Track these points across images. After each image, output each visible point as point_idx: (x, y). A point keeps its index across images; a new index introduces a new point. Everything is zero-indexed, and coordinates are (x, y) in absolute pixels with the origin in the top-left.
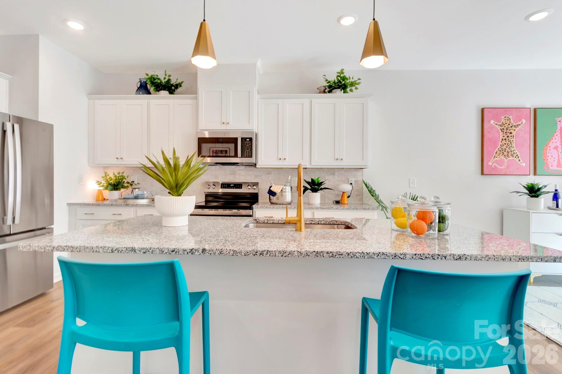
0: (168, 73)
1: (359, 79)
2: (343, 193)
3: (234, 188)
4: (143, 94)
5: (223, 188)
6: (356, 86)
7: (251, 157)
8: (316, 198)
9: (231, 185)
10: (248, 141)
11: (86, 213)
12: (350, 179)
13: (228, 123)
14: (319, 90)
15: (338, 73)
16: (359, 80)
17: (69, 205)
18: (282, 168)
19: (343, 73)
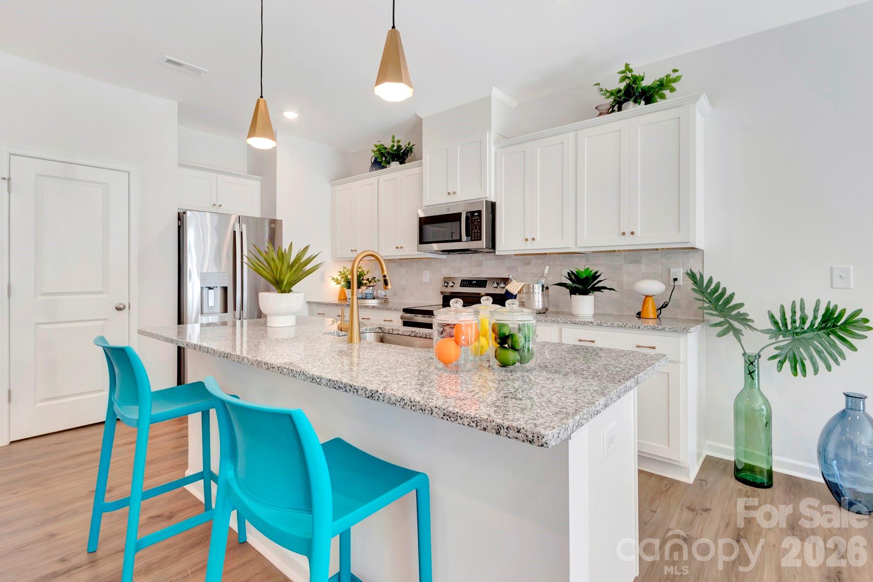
0: (396, 139)
1: (675, 71)
2: (647, 296)
3: (475, 287)
4: (376, 170)
5: (463, 287)
6: (673, 85)
7: (480, 239)
8: (585, 304)
9: (473, 282)
10: (476, 216)
11: (320, 313)
12: (672, 270)
13: (454, 193)
14: (599, 110)
15: (620, 73)
16: (675, 73)
17: (309, 303)
19: (631, 71)
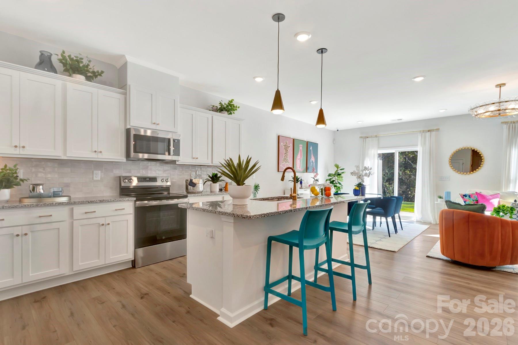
2: (227, 183)
3: (150, 182)
5: (140, 182)
7: (179, 155)
9: (147, 179)
10: (176, 142)
13: (158, 124)
15: (229, 101)
18: (185, 165)
